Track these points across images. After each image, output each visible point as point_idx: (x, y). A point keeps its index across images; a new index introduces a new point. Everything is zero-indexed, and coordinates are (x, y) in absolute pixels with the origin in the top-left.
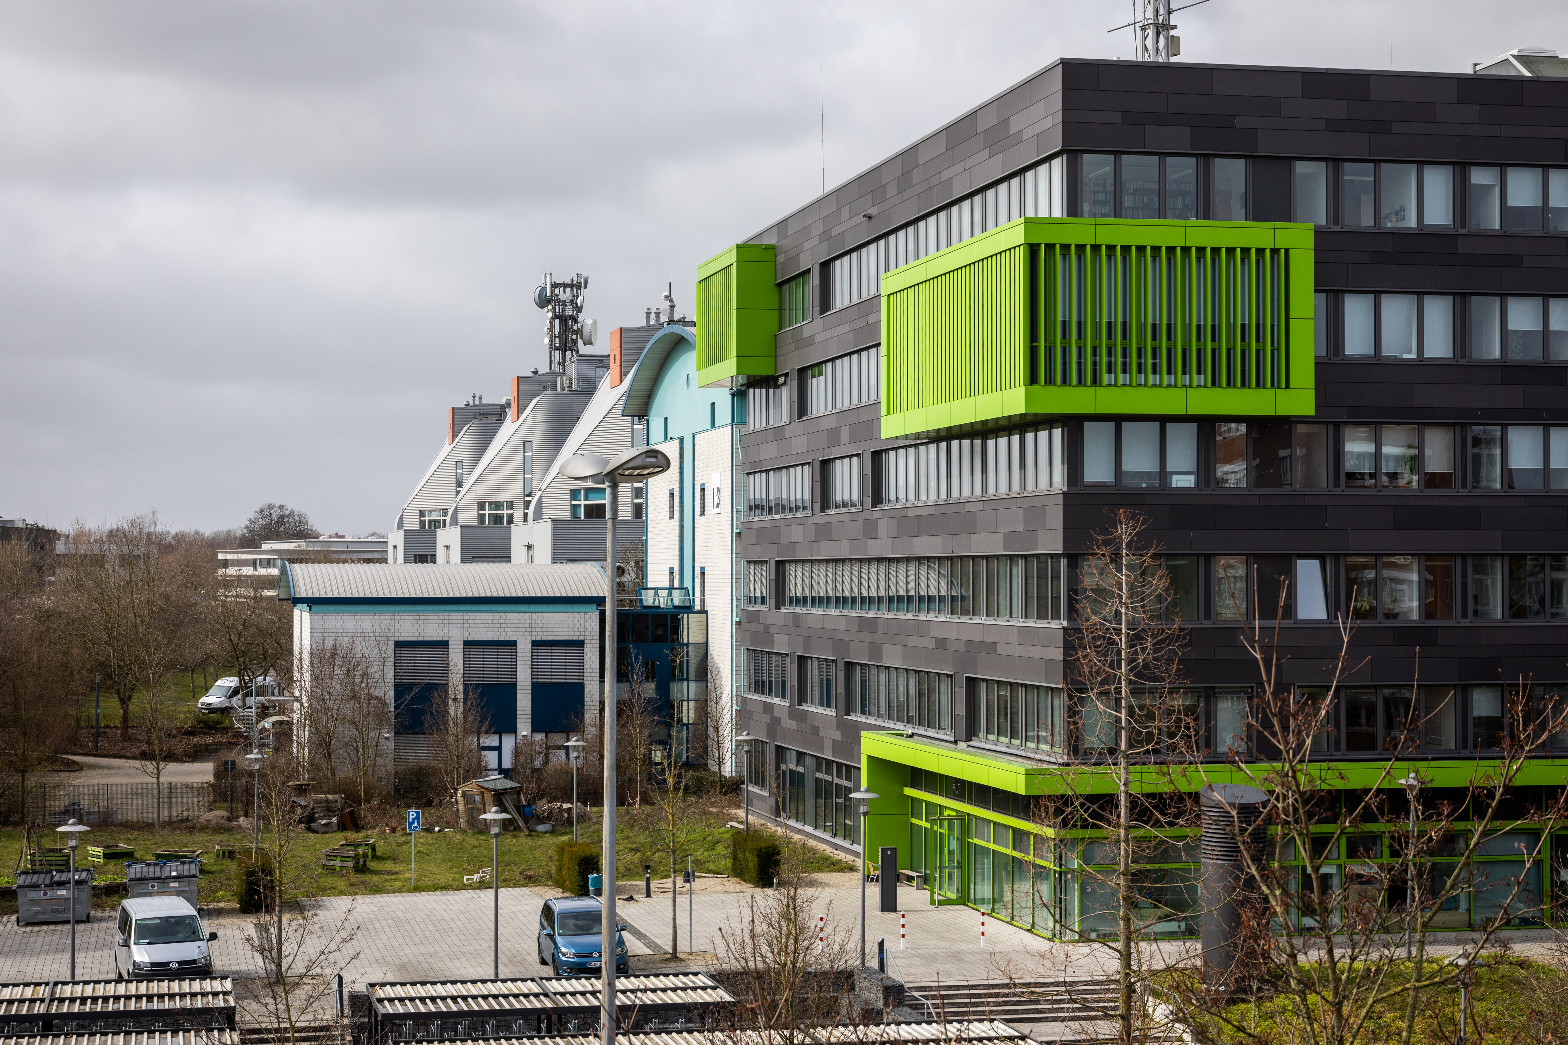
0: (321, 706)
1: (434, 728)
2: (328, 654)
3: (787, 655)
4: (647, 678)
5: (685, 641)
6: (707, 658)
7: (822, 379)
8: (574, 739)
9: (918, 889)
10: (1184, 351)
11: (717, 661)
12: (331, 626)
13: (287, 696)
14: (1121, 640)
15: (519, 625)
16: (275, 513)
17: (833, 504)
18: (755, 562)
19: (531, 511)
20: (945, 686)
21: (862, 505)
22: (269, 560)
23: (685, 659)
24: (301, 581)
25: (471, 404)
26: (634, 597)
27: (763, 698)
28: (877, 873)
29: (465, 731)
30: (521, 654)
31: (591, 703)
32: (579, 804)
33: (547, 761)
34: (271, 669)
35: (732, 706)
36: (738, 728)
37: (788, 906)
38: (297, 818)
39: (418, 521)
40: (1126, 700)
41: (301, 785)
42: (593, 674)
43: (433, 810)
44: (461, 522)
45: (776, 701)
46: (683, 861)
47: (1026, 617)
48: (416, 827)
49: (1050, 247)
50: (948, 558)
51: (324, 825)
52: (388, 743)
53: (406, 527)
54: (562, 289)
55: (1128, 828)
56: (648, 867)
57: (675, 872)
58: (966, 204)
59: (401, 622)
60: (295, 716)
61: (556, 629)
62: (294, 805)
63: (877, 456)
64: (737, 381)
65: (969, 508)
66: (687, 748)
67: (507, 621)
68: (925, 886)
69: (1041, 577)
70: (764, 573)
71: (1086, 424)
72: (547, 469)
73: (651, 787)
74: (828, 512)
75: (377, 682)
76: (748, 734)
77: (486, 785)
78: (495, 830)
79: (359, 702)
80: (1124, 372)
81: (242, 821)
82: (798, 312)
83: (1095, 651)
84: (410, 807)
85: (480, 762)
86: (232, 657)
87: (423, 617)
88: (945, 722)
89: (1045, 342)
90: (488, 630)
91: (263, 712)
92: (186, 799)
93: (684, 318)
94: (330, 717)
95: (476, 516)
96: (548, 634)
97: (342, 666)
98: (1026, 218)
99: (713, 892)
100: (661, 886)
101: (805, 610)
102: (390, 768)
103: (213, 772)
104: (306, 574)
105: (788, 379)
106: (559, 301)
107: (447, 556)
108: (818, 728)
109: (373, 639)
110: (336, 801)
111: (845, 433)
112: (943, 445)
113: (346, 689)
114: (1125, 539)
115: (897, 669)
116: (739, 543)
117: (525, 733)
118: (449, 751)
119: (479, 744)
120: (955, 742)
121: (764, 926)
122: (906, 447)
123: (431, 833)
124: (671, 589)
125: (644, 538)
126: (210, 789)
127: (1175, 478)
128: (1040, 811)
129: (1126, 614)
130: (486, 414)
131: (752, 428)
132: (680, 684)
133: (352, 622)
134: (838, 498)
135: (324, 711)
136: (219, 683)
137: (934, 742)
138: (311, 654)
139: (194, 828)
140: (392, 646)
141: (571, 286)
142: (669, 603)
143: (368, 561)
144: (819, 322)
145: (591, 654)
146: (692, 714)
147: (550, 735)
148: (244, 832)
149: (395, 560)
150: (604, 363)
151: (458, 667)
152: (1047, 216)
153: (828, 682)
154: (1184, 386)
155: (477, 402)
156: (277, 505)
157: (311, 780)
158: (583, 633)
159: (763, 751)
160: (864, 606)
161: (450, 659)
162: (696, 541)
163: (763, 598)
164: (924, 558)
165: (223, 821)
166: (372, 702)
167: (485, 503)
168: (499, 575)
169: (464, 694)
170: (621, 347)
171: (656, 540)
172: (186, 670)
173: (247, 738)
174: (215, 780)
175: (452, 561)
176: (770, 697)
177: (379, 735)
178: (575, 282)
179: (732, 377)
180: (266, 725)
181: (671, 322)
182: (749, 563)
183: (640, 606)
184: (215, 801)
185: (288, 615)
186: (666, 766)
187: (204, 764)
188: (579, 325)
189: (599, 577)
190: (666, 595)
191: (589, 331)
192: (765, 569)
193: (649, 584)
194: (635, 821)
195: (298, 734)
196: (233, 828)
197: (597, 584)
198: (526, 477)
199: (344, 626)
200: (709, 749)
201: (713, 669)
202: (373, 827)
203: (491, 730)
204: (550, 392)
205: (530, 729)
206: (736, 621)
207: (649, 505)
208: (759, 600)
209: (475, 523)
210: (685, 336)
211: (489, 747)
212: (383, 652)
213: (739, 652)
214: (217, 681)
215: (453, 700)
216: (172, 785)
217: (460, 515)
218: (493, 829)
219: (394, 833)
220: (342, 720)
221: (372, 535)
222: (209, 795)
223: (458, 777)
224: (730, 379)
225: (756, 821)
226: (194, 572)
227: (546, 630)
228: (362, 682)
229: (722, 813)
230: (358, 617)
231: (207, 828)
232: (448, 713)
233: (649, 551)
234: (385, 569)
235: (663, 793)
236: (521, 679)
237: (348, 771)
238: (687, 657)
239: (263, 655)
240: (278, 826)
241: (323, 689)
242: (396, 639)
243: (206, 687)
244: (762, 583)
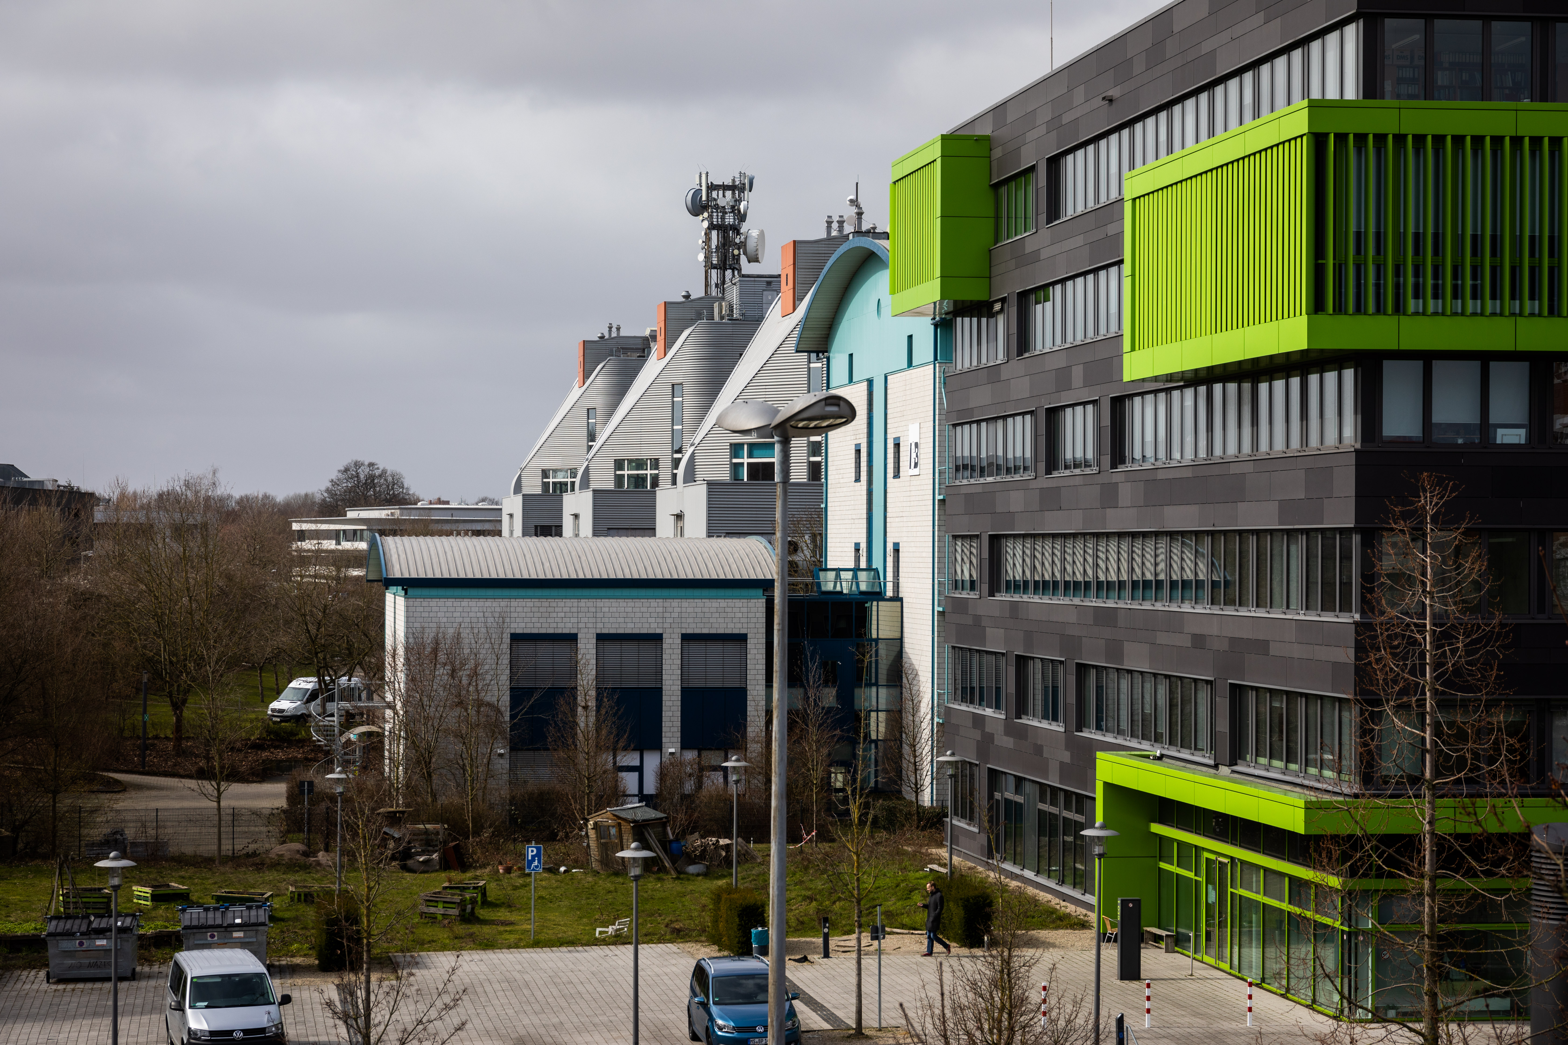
0: (419, 714)
1: (559, 743)
2: (428, 650)
3: (1003, 654)
4: (826, 684)
5: (874, 636)
6: (901, 657)
7: (1048, 305)
8: (734, 758)
9: (1167, 951)
10: (1513, 270)
11: (914, 662)
12: (431, 615)
13: (376, 702)
14: (1425, 639)
15: (666, 615)
16: (363, 474)
17: (1061, 464)
18: (963, 537)
19: (681, 472)
20: (1203, 696)
21: (1099, 465)
22: (355, 531)
23: (873, 659)
24: (394, 558)
25: (607, 336)
26: (809, 580)
27: (971, 709)
28: (1116, 931)
29: (598, 747)
30: (668, 651)
31: (756, 714)
32: (740, 840)
33: (699, 785)
34: (358, 667)
35: (932, 719)
36: (940, 746)
37: (1002, 971)
38: (389, 853)
39: (540, 484)
40: (1431, 715)
41: (395, 813)
42: (758, 677)
43: (558, 846)
44: (594, 485)
45: (989, 712)
46: (870, 913)
47: (1307, 609)
48: (537, 867)
49: (1341, 138)
50: (1208, 533)
51: (423, 862)
52: (501, 761)
53: (526, 491)
54: (721, 192)
55: (1432, 880)
56: (826, 920)
57: (860, 926)
58: (1233, 84)
59: (518, 609)
60: (388, 727)
61: (711, 620)
62: (386, 837)
63: (1119, 404)
64: (941, 308)
65: (1234, 469)
66: (876, 771)
67: (650, 610)
68: (1176, 949)
69: (1328, 557)
70: (974, 551)
71: (1387, 364)
72: (701, 418)
73: (831, 819)
74: (1055, 474)
75: (489, 685)
76: (953, 754)
77: (623, 815)
78: (635, 871)
79: (466, 710)
80: (1435, 296)
81: (322, 856)
82: (1019, 220)
83: (1391, 653)
84: (529, 841)
85: (616, 787)
86: (309, 652)
87: (545, 603)
88: (1204, 740)
89: (1334, 259)
90: (627, 620)
91: (347, 720)
92: (252, 829)
93: (874, 228)
94: (430, 728)
95: (612, 477)
96: (702, 625)
97: (445, 664)
98: (1310, 101)
99: (908, 952)
100: (842, 943)
101: (1025, 598)
102: (505, 793)
103: (286, 795)
104: (401, 548)
105: (1006, 306)
106: (717, 207)
107: (576, 527)
108: (1042, 746)
109: (484, 630)
110: (437, 833)
111: (1077, 373)
112: (1202, 389)
113: (451, 693)
114: (1430, 510)
115: (1142, 673)
116: (942, 512)
117: (672, 750)
118: (579, 773)
119: (615, 763)
120: (1216, 766)
121: (971, 995)
122: (1155, 392)
123: (555, 874)
124: (856, 570)
125: (823, 506)
126: (283, 816)
127: (1500, 432)
128: (1320, 856)
129: (1431, 606)
130: (625, 350)
131: (959, 367)
132: (867, 690)
134: (1069, 456)
135: (422, 721)
136: (294, 684)
137: (1189, 765)
138: (407, 649)
139: (263, 864)
140: (507, 640)
141: (732, 188)
142: (854, 588)
143: (478, 533)
144: (1045, 233)
145: (755, 651)
146: (882, 728)
147: (704, 754)
148: (324, 869)
149: (511, 532)
150: (773, 285)
151: (590, 667)
152: (1338, 98)
153: (1055, 689)
154: (1513, 314)
155: (614, 334)
156: (366, 463)
157: (407, 807)
158: (745, 625)
159: (972, 776)
160: (1100, 593)
161: (580, 657)
162: (888, 510)
163: (972, 583)
164: (1178, 532)
165: (298, 856)
166: (482, 709)
167: (624, 460)
168: (641, 551)
169: (597, 700)
170: (794, 264)
171: (837, 508)
172: (253, 668)
173: (327, 753)
174: (289, 805)
175: (582, 535)
176: (981, 708)
177: (491, 751)
178: (737, 183)
179: (935, 303)
180: (352, 736)
181: (858, 233)
182: (955, 537)
183: (817, 592)
184: (288, 832)
185: (378, 600)
186: (849, 793)
187: (276, 785)
188: (742, 237)
189: (766, 555)
190: (850, 577)
191: (755, 245)
192: (975, 545)
193: (828, 563)
194: (809, 862)
195: (390, 748)
196: (311, 865)
197: (763, 563)
198: (675, 427)
199: (448, 615)
200: (904, 772)
201: (910, 672)
202: (483, 866)
203: (629, 746)
204: (705, 321)
205: (679, 745)
206: (938, 612)
207: (829, 464)
208: (968, 585)
209: (611, 486)
210: (875, 251)
211: (628, 767)
212: (496, 646)
213: (942, 650)
214: (291, 682)
215: (584, 707)
216: (236, 811)
217: (593, 476)
218: (632, 870)
219: (510, 873)
220: (445, 731)
221: (483, 500)
222: (282, 823)
223: (589, 805)
224: (932, 305)
225: (963, 863)
226: (263, 546)
227: (699, 620)
228: (470, 684)
229: (920, 853)
230: (465, 603)
231: (279, 864)
232: (577, 724)
233: (829, 522)
234: (499, 543)
235: (846, 826)
236: (668, 683)
237: (452, 795)
238: (877, 655)
239: (348, 649)
240: (366, 864)
241: (423, 692)
242: (513, 631)
243: (278, 688)
244: (971, 562)
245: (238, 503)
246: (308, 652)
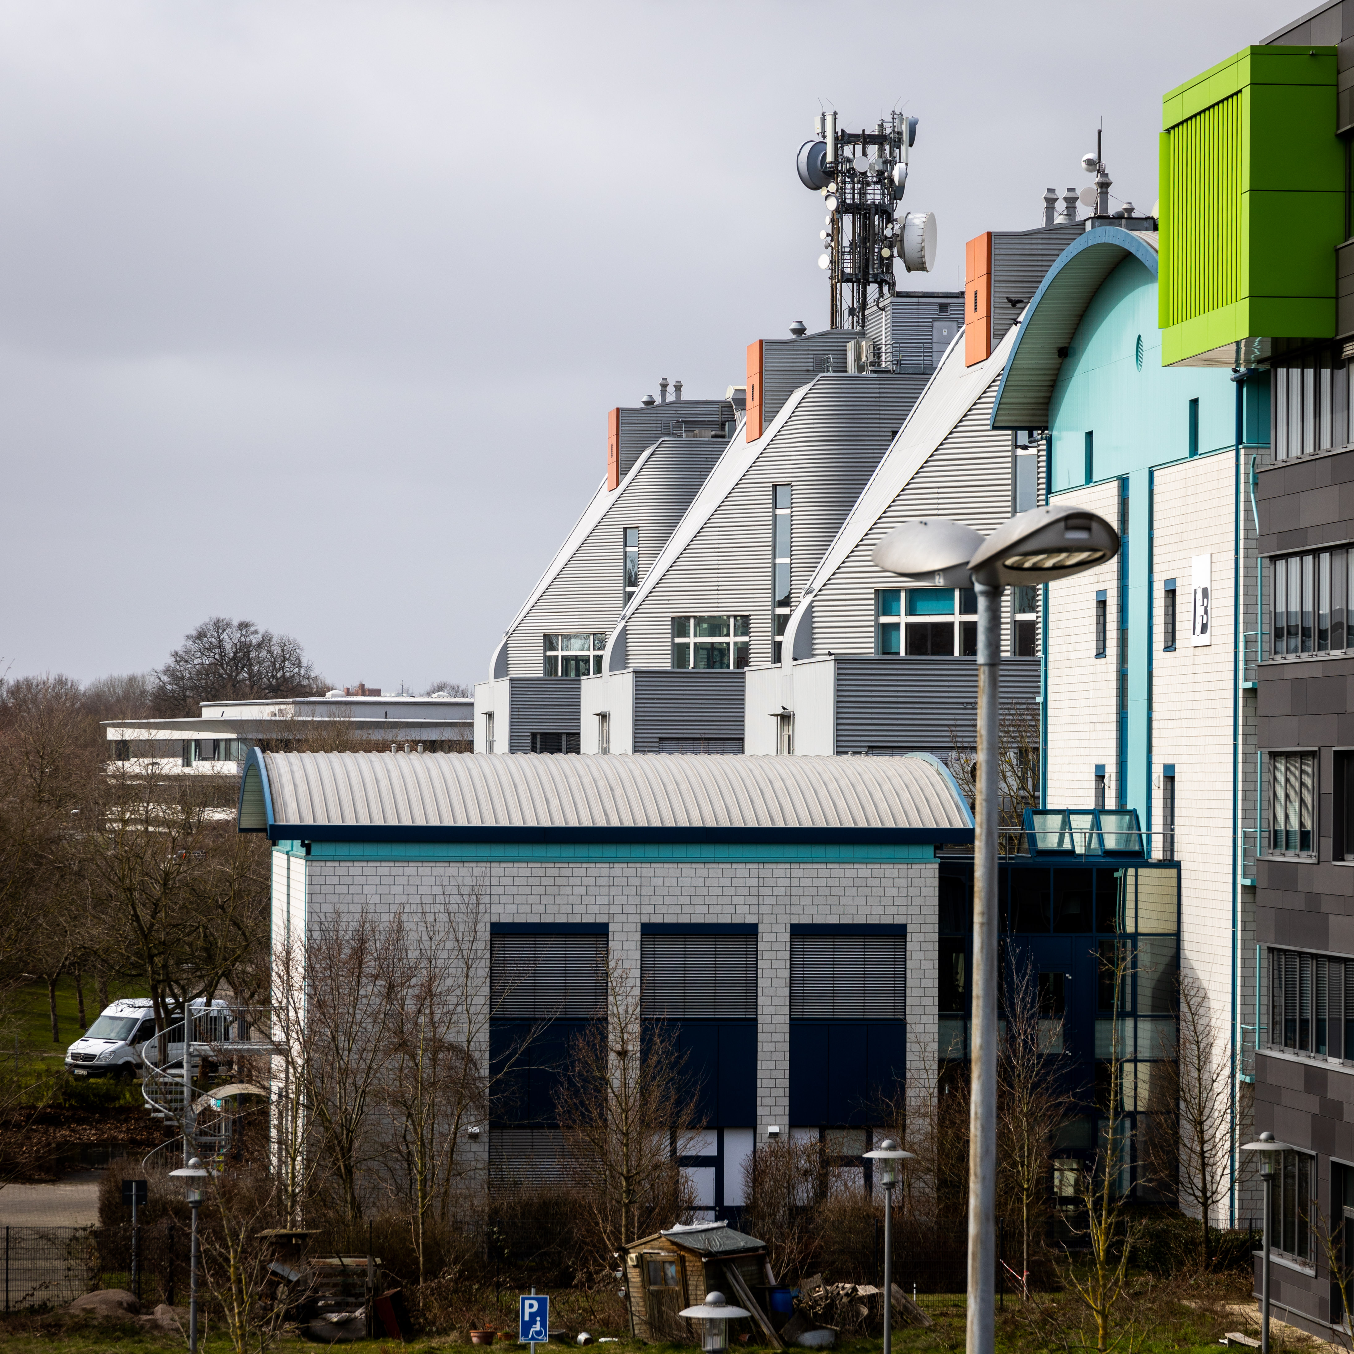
0: (332, 1064)
1: (577, 1117)
2: (347, 951)
4: (1045, 1013)
5: (1130, 929)
6: (1178, 966)
8: (885, 1144)
11: (1201, 975)
12: (353, 890)
13: (256, 1043)
15: (765, 891)
16: (230, 641)
18: (1288, 755)
19: (788, 639)
22: (216, 742)
23: (1130, 968)
24: (288, 791)
25: (658, 401)
26: (1015, 829)
27: (1303, 1058)
29: (645, 1124)
30: (767, 955)
31: (921, 1065)
32: (894, 1287)
33: (822, 1191)
34: (223, 981)
35: (1233, 1076)
36: (1247, 1124)
38: (280, 1308)
39: (541, 659)
41: (289, 1237)
42: (926, 1001)
43: (575, 1296)
44: (636, 663)
45: (1334, 1063)
48: (539, 1333)
51: (337, 1323)
52: (475, 1147)
53: (516, 672)
54: (859, 148)
59: (505, 881)
60: (276, 1086)
61: (843, 901)
62: (277, 1280)
64: (1248, 352)
66: (1133, 1170)
67: (736, 882)
70: (1308, 781)
72: (824, 546)
73: (1056, 1252)
75: (453, 1013)
76: (1271, 1139)
77: (689, 1242)
78: (714, 1343)
79: (413, 1057)
81: (162, 1313)
84: (524, 1288)
85: (676, 1193)
86: (138, 954)
87: (552, 870)
90: (695, 900)
91: (204, 1074)
92: (41, 1264)
93: (1130, 210)
94: (350, 1088)
95: (668, 648)
96: (827, 910)
97: (376, 977)
102: (481, 1202)
103: (98, 1205)
104: (299, 775)
106: (852, 173)
107: (605, 736)
109: (444, 917)
110: (364, 1273)
113: (385, 1027)
116: (1251, 711)
117: (774, 1129)
118: (611, 1167)
119: (673, 1151)
123: (569, 1345)
124: (1098, 812)
125: (1039, 699)
126: (93, 1241)
130: (691, 425)
131: (1282, 455)
132: (1118, 1024)
133: (399, 880)
135: (336, 1075)
136: (111, 1011)
138: (310, 951)
139: (58, 1326)
140: (484, 933)
141: (879, 140)
142: (1095, 844)
143: (432, 746)
145: (921, 956)
146: (1144, 1091)
147: (831, 1135)
148: (166, 1336)
149: (490, 745)
150: (952, 311)
151: (631, 982)
155: (671, 398)
156: (235, 623)
157: (309, 1226)
158: (903, 910)
159: (1304, 1177)
161: (612, 964)
162: (1155, 706)
163: (1305, 835)
165: (120, 1312)
166: (441, 1056)
167: (688, 618)
168: (719, 778)
169: (642, 1040)
170: (989, 273)
171: (1065, 704)
172: (40, 982)
173: (170, 1132)
174: (104, 1222)
175: (615, 748)
176: (1320, 1056)
177: (457, 1128)
178: (888, 131)
179: (1238, 343)
180: (213, 1102)
181: (1101, 218)
182: (1274, 755)
183: (1029, 851)
184: (103, 1269)
185: (259, 864)
186: (1090, 1206)
187: (80, 1188)
188: (897, 227)
189: (940, 786)
190: (1088, 825)
191: (919, 239)
192: (1309, 770)
193: (1049, 800)
194: (1017, 1327)
195: (280, 1123)
196: (142, 1327)
197: (935, 800)
198: (778, 561)
199: (381, 890)
200: (1182, 1169)
201: (1193, 993)
202: (443, 1332)
203: (700, 1121)
204: (831, 374)
205: (786, 1120)
206: (1244, 887)
207: (1051, 626)
208: (1296, 840)
209: (665, 663)
210: (1133, 250)
211: (698, 1157)
212: (465, 946)
213: (1249, 954)
214: (105, 1006)
215: (619, 1053)
216: (12, 1233)
217: (633, 646)
218: (709, 1340)
219: (490, 1343)
220: (376, 1094)
221: (440, 688)
222: (91, 1254)
223: (629, 1223)
224: (1234, 347)
225: (1288, 1331)
226: (56, 769)
227: (822, 901)
228: (419, 1011)
229: (1212, 1311)
230: (411, 869)
231: (87, 1326)
232: (608, 1082)
233: (1050, 728)
234: (471, 765)
235: (1083, 1264)
236: (766, 1010)
237: (389, 1206)
238: (1134, 964)
239: (206, 950)
240: (241, 1327)
241: (337, 1026)
242: (495, 919)
243: (83, 1018)
244: (1302, 801)
245: (13, 693)
246: (136, 954)
